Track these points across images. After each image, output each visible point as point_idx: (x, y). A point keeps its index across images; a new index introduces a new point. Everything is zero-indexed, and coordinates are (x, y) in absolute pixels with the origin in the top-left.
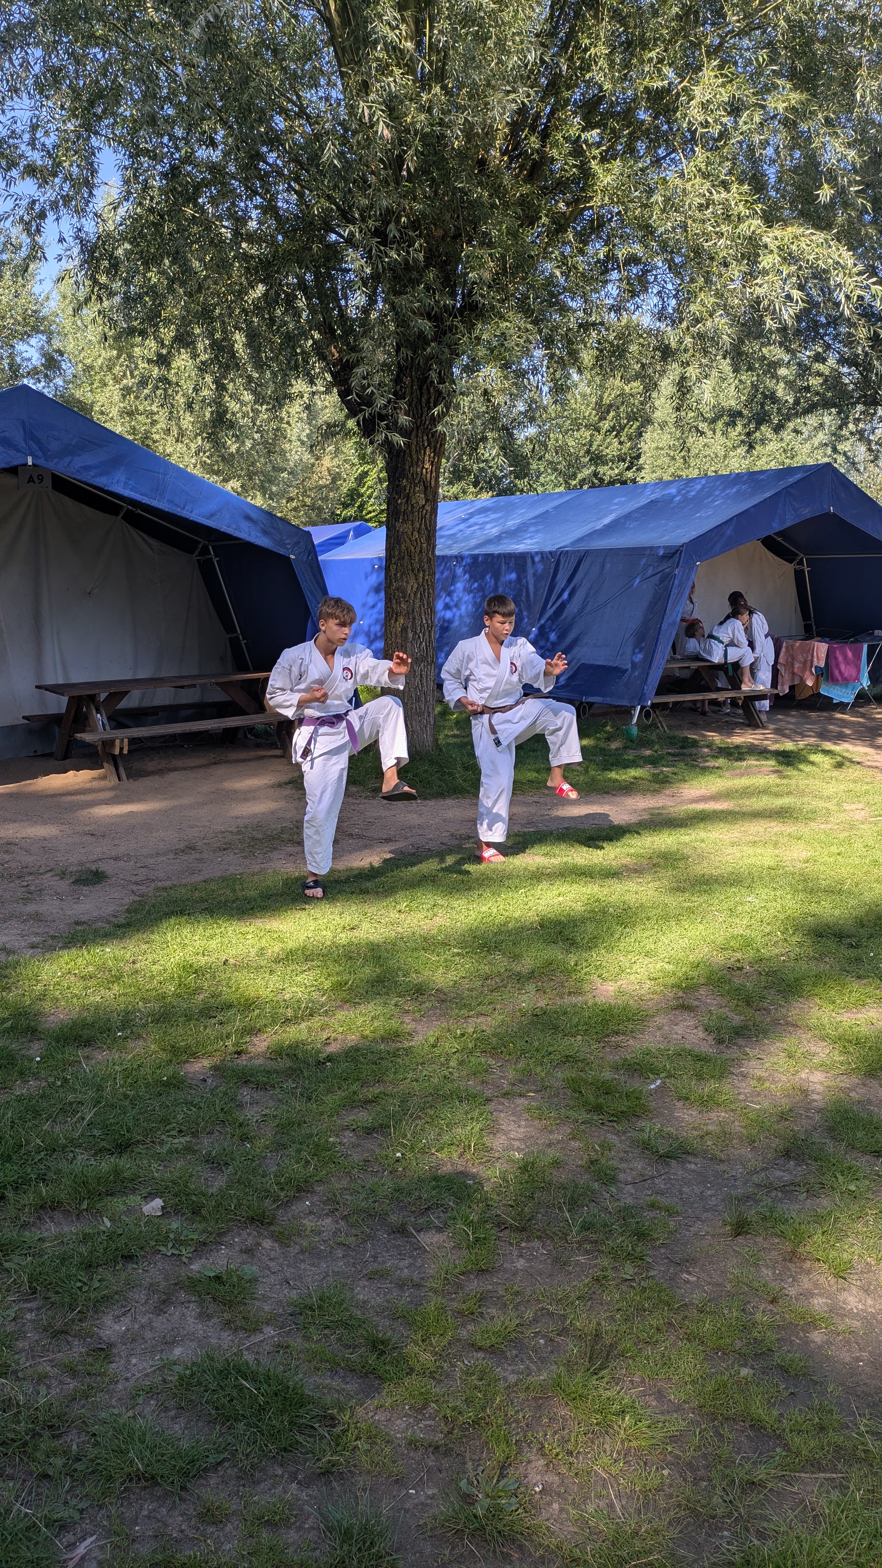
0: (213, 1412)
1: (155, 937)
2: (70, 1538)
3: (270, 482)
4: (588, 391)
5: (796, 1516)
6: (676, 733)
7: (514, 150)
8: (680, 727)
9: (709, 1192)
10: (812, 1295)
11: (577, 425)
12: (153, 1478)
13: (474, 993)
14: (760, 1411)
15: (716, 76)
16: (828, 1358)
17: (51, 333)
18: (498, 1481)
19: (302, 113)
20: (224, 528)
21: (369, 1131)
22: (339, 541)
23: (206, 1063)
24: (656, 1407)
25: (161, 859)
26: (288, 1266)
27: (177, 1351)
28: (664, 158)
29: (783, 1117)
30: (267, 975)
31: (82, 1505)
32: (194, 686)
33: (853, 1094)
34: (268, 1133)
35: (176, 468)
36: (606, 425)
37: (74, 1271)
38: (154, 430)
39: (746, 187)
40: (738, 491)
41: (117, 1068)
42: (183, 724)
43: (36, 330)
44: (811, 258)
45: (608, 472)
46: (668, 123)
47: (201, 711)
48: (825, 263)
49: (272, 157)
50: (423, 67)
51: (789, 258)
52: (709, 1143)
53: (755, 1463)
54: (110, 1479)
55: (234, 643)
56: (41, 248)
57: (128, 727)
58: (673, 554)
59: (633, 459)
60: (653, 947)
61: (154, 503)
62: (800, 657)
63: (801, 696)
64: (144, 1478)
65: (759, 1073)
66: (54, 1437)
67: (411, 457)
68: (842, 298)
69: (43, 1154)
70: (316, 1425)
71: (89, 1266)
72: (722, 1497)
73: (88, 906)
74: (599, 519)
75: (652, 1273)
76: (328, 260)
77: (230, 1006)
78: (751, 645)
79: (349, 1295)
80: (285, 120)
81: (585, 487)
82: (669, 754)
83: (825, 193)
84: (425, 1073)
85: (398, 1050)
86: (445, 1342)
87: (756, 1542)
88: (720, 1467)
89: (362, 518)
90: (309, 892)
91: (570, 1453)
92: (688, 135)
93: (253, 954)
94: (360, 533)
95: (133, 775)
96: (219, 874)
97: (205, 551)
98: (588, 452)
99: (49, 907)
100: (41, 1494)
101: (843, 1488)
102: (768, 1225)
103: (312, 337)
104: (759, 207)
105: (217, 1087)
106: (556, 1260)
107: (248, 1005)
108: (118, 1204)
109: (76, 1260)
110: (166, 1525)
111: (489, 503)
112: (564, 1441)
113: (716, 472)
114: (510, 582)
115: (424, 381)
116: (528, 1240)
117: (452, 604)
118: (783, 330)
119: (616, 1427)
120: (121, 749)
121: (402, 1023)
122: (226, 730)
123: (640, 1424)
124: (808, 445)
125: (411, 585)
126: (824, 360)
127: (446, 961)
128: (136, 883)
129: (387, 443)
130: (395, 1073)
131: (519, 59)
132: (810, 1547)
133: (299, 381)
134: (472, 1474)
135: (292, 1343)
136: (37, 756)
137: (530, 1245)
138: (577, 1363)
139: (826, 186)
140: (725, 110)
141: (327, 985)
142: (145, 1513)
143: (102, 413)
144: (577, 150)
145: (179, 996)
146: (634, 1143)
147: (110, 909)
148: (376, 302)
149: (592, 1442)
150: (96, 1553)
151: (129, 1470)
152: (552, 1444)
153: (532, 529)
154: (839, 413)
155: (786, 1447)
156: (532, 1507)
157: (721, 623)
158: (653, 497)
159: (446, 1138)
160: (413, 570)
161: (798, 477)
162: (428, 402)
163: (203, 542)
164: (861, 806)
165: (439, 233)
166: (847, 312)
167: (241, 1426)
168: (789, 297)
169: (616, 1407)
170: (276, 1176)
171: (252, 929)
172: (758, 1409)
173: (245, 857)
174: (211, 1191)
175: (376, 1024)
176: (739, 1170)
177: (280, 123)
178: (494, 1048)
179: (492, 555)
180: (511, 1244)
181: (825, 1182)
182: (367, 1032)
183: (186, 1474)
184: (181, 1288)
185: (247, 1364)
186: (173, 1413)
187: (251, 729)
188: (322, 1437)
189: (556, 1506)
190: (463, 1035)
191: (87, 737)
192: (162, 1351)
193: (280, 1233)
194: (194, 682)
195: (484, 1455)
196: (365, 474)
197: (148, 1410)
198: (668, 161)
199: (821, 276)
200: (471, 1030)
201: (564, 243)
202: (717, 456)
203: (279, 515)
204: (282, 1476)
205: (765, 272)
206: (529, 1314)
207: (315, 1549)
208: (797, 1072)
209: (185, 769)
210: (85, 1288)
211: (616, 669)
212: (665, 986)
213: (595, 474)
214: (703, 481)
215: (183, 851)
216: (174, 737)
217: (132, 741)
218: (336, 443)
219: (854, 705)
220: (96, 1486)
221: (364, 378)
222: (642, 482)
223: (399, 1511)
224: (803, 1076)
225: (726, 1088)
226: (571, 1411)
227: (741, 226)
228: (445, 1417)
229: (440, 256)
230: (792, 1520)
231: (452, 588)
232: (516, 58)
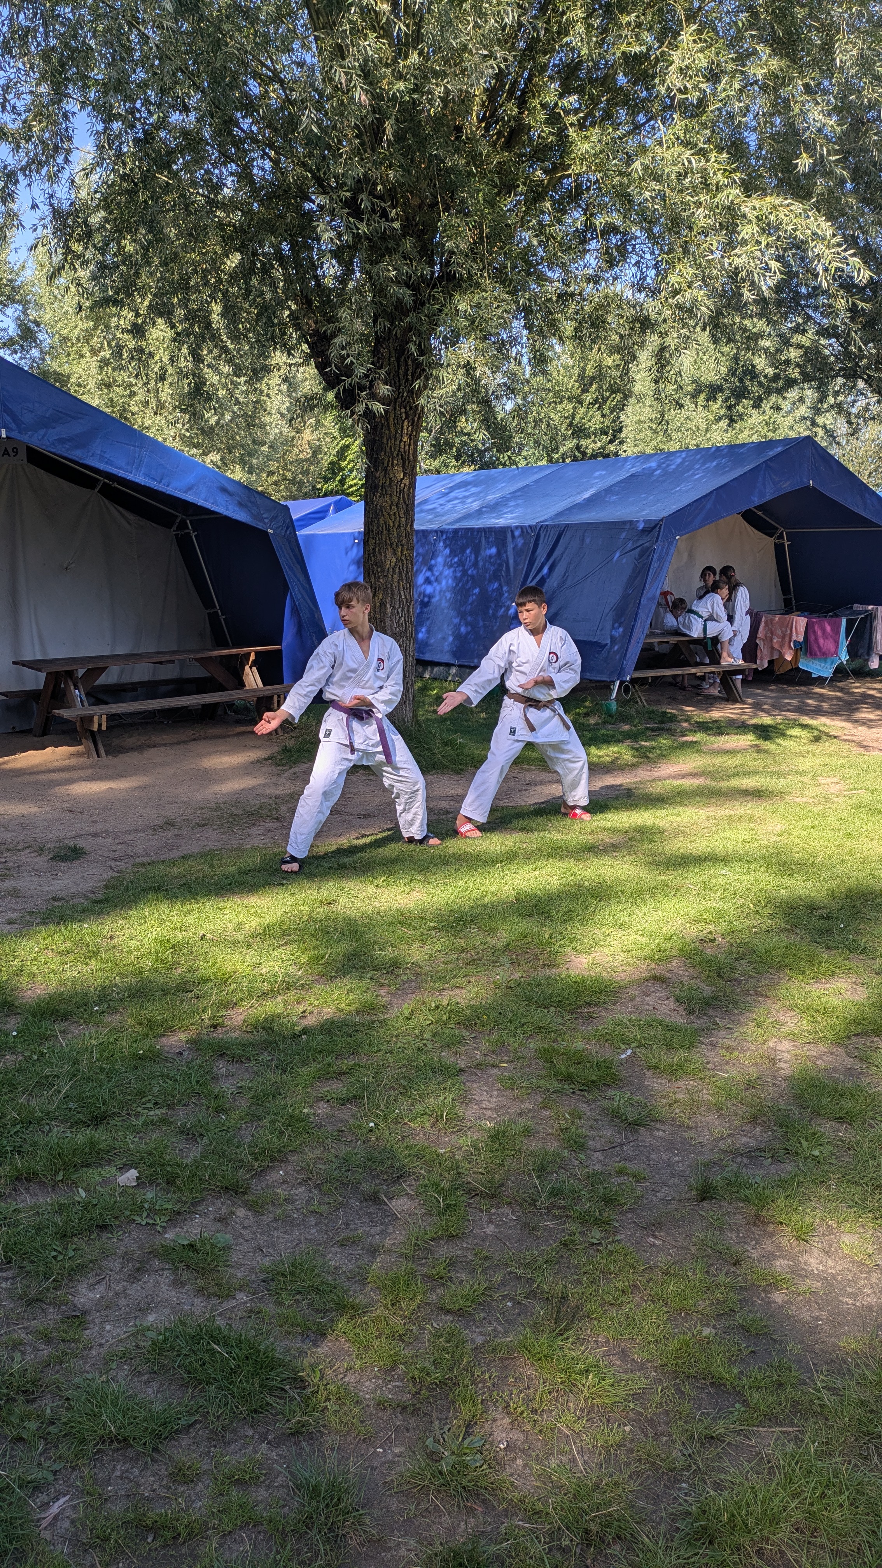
0: (186, 1376)
1: (133, 912)
2: (43, 1498)
3: (250, 455)
4: (571, 363)
5: (751, 1468)
6: (655, 708)
7: (489, 118)
8: (658, 702)
9: (676, 1159)
10: (775, 1257)
11: (559, 398)
12: (125, 1440)
13: (449, 967)
14: (721, 1369)
15: (695, 41)
16: (788, 1317)
17: (27, 302)
18: (464, 1439)
19: (276, 77)
20: (201, 502)
21: (343, 1102)
22: (320, 515)
23: (183, 1037)
24: (620, 1366)
25: (140, 835)
26: (261, 1234)
27: (151, 1318)
28: (644, 124)
29: (750, 1085)
30: (244, 950)
31: (56, 1467)
32: (173, 661)
33: (819, 1062)
34: (244, 1103)
35: (154, 442)
36: (588, 398)
37: (49, 1241)
38: (132, 402)
39: (724, 155)
40: (718, 465)
41: (93, 1042)
42: (162, 700)
43: (11, 300)
44: (789, 228)
45: (591, 445)
46: (647, 89)
47: (180, 687)
48: (803, 234)
49: (246, 123)
50: (400, 29)
51: (768, 228)
52: (677, 1111)
53: (714, 1419)
54: (83, 1441)
55: (213, 619)
56: (16, 215)
57: (106, 703)
58: (652, 528)
59: (615, 433)
60: (626, 919)
61: (130, 477)
62: (779, 632)
63: (780, 670)
64: (117, 1440)
65: (728, 1042)
66: (28, 1401)
67: (389, 430)
68: (820, 269)
69: (18, 1126)
70: (287, 1388)
71: (64, 1236)
72: (681, 1451)
73: (65, 882)
74: (579, 493)
75: (618, 1237)
76: (303, 228)
77: (207, 980)
78: (731, 619)
79: (320, 1261)
80: (260, 85)
81: (568, 460)
82: (648, 728)
83: (804, 162)
84: (399, 1044)
85: (373, 1023)
86: (414, 1306)
87: (712, 1493)
88: (680, 1423)
89: (343, 493)
90: (285, 867)
91: (535, 1411)
92: (668, 101)
93: (230, 929)
94: (340, 507)
95: (113, 751)
96: (197, 850)
97: (183, 526)
98: (571, 425)
99: (26, 883)
100: (15, 1456)
101: (798, 1440)
102: (733, 1189)
103: (289, 308)
104: (737, 176)
105: (193, 1060)
106: (525, 1226)
107: (225, 980)
108: (93, 1175)
109: (51, 1230)
110: (138, 1485)
111: (468, 478)
112: (529, 1400)
113: (698, 445)
114: (490, 557)
115: (402, 352)
116: (498, 1207)
117: (432, 578)
118: (762, 301)
119: (580, 1386)
120: (100, 725)
121: (377, 996)
122: (205, 706)
123: (603, 1383)
124: (790, 419)
125: (390, 560)
126: (804, 332)
127: (422, 934)
128: (115, 859)
129: (368, 414)
130: (370, 1045)
131: (496, 21)
132: (764, 1498)
133: (278, 353)
134: (438, 1433)
135: (264, 1309)
136: (15, 732)
137: (500, 1211)
138: (543, 1325)
139: (804, 155)
140: (704, 76)
141: (304, 959)
142: (118, 1473)
143: (79, 385)
144: (554, 118)
145: (156, 971)
146: (604, 1111)
147: (89, 885)
148: (353, 272)
149: (557, 1401)
150: (69, 1513)
151: (101, 1432)
152: (517, 1403)
153: (512, 503)
154: (819, 388)
155: (745, 1403)
156: (496, 1463)
157: (700, 598)
158: (633, 470)
159: (419, 1108)
160: (391, 545)
161: (779, 449)
162: (406, 374)
163: (180, 516)
164: (836, 780)
165: (416, 202)
166: (825, 285)
167: (213, 1389)
168: (767, 269)
169: (581, 1366)
170: (250, 1146)
171: (228, 904)
172: (719, 1367)
173: (224, 833)
174: (185, 1161)
175: (351, 997)
176: (705, 1137)
177: (254, 87)
178: (468, 1020)
179: (471, 530)
180: (481, 1211)
181: (790, 1148)
182: (343, 1005)
183: (159, 1436)
184: (155, 1256)
185: (220, 1329)
186: (146, 1377)
187: (230, 705)
188: (292, 1399)
189: (520, 1462)
190: (437, 1007)
191: (65, 713)
192: (136, 1317)
193: (253, 1202)
194: (172, 658)
195: (451, 1414)
196: (346, 447)
197: (121, 1374)
198: (647, 128)
199: (799, 246)
200: (445, 1002)
201: (543, 213)
202: (698, 429)
203: (260, 489)
204: (253, 1437)
205: (744, 242)
206: (498, 1278)
207: (284, 1506)
208: (766, 1041)
209: (164, 745)
210: (60, 1257)
211: (596, 644)
212: (638, 958)
213: (578, 448)
214: (684, 455)
215: (162, 827)
216: (153, 713)
217: (111, 717)
218: (317, 416)
219: (832, 680)
220: (69, 1449)
221: (343, 348)
222: (624, 455)
223: (366, 1468)
224: (771, 1044)
225: (696, 1057)
226: (536, 1371)
227: (719, 196)
228: (413, 1378)
229: (417, 225)
230: (748, 1472)
231: (433, 562)
232: (493, 21)
